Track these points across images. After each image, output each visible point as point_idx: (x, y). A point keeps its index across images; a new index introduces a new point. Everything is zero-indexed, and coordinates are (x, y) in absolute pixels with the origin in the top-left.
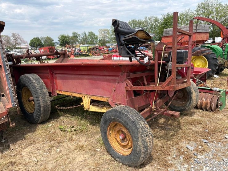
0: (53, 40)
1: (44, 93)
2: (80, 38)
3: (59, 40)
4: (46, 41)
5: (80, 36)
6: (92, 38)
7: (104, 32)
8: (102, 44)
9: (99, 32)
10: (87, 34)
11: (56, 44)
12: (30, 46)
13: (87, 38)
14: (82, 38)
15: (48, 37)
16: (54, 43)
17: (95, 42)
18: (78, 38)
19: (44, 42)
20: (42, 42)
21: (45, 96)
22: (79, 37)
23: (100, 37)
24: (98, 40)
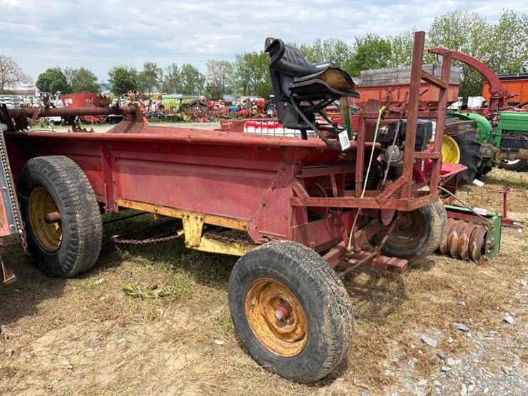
0: (95, 79)
1: (88, 204)
2: (162, 77)
3: (110, 78)
4: (79, 78)
5: (161, 74)
6: (190, 80)
7: (220, 68)
8: (213, 96)
9: (208, 66)
10: (180, 69)
11: (102, 88)
12: (37, 90)
13: (178, 80)
14: (166, 77)
15: (82, 69)
16: (98, 86)
17: (196, 90)
18: (157, 78)
19: (74, 81)
20: (69, 81)
21: (90, 210)
22: (159, 76)
23: (209, 79)
24: (205, 85)
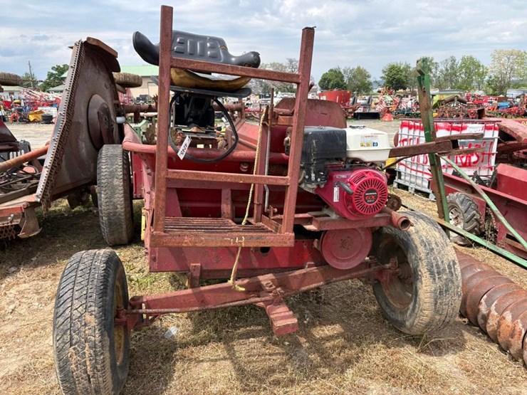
0: (369, 76)
1: (113, 188)
2: (436, 73)
3: (383, 75)
4: (354, 77)
5: (436, 68)
6: (469, 74)
7: (509, 59)
8: (494, 90)
9: (494, 57)
10: (459, 61)
11: (375, 86)
12: (319, 88)
13: (455, 74)
14: (442, 71)
15: (359, 68)
16: (370, 84)
17: (474, 84)
18: (431, 72)
19: (350, 79)
20: (346, 80)
21: (113, 193)
22: (433, 70)
23: (492, 72)
24: (487, 78)
